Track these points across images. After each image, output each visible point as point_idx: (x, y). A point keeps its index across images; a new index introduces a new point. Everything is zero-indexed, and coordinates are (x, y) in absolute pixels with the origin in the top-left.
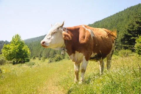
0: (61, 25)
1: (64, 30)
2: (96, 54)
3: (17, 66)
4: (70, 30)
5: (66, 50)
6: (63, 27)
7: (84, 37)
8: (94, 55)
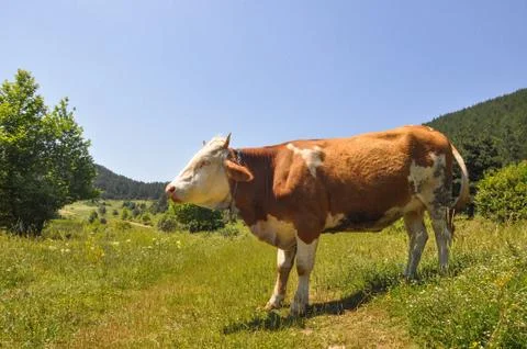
0: (222, 144)
1: (229, 157)
2: (341, 216)
3: (199, 236)
4: (248, 158)
5: (237, 210)
6: (230, 147)
7: (285, 177)
8: (336, 221)
